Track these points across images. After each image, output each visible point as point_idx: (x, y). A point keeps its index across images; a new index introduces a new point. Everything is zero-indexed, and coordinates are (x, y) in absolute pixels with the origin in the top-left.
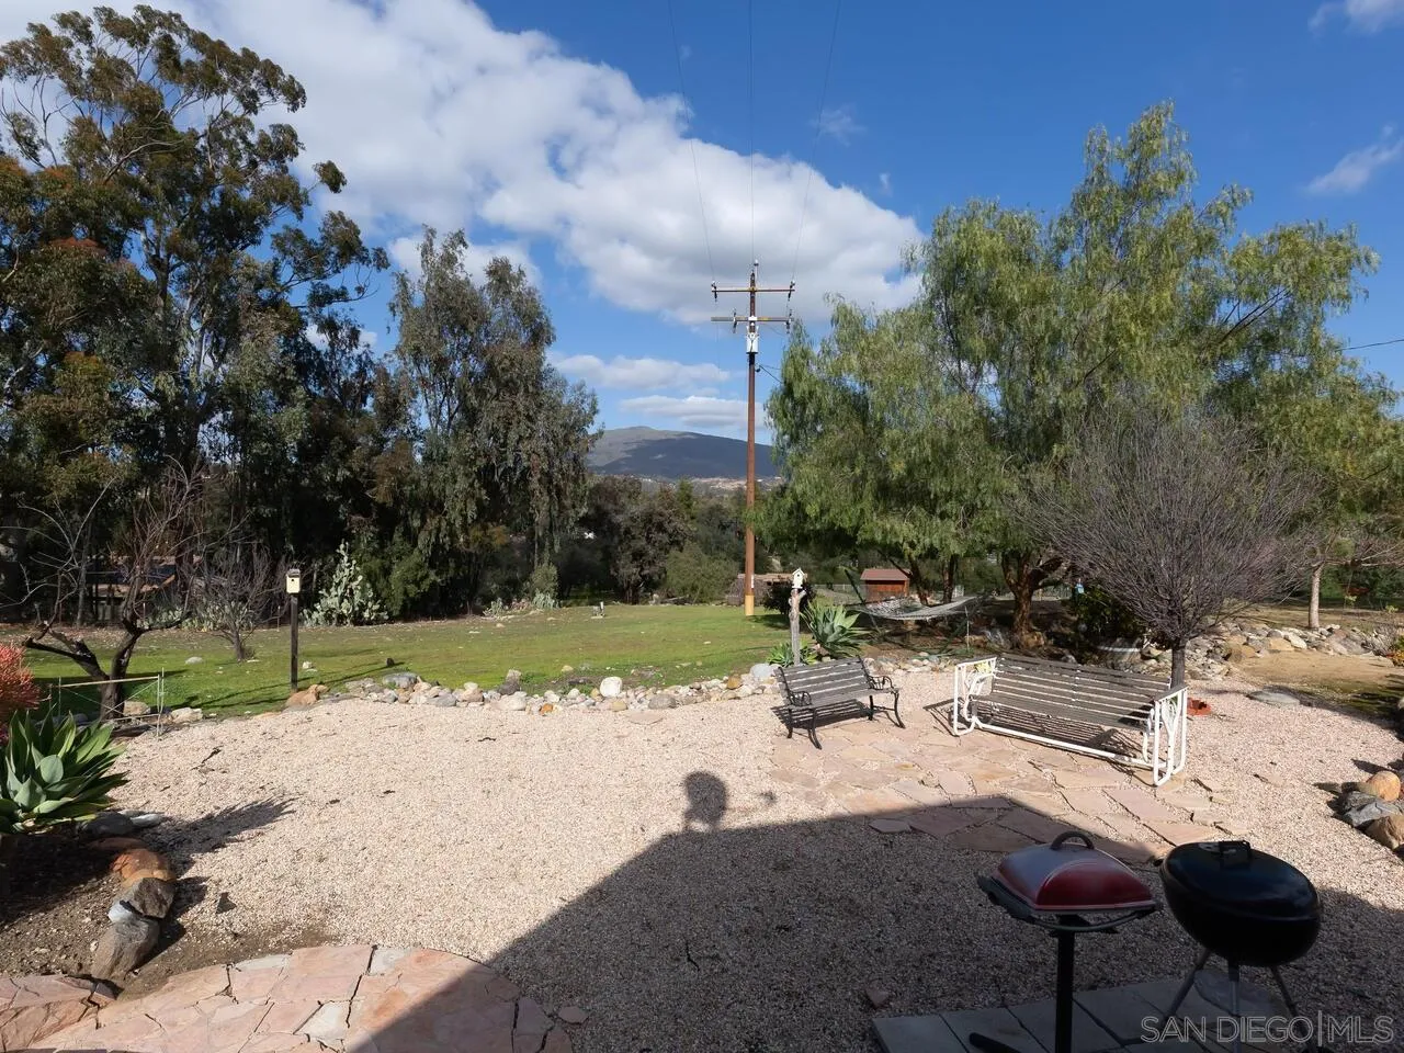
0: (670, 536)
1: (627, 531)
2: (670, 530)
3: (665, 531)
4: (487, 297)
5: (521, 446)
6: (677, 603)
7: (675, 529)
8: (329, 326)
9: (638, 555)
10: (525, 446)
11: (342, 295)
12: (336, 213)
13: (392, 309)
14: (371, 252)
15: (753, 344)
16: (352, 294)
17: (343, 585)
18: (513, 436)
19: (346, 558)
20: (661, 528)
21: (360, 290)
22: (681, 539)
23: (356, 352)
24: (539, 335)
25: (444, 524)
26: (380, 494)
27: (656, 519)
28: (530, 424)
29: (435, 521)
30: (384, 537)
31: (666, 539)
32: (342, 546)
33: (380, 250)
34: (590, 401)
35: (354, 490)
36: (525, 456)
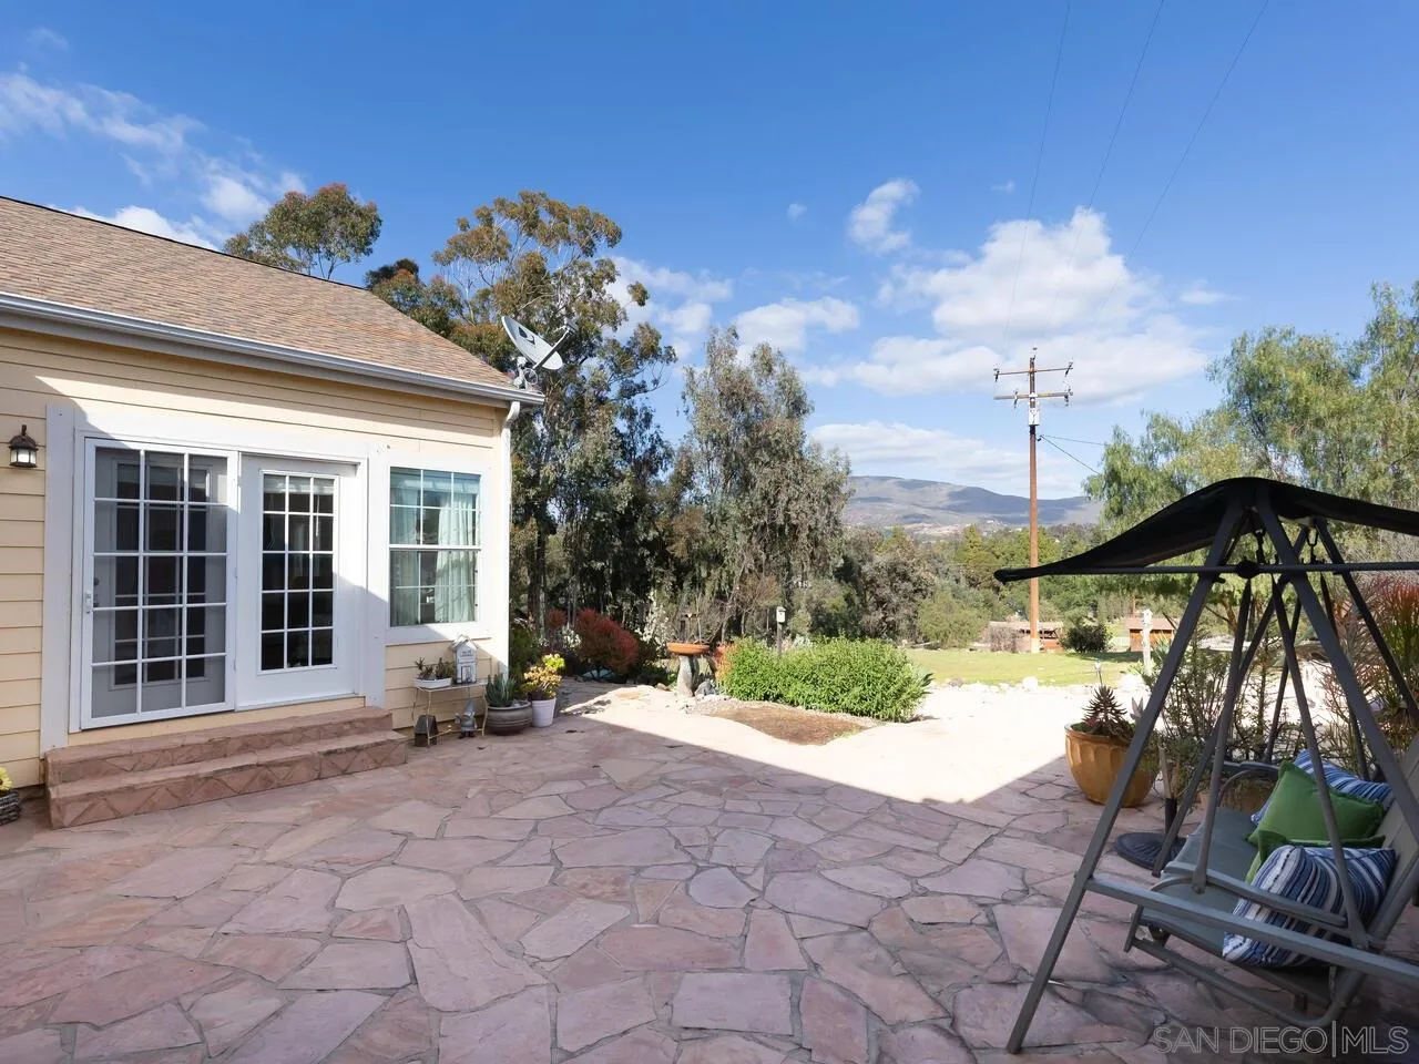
0: (914, 585)
1: (872, 581)
2: (915, 579)
3: (909, 580)
4: (753, 376)
5: (790, 507)
6: (930, 648)
7: (919, 578)
8: (630, 414)
9: (880, 603)
10: (794, 506)
11: (642, 388)
12: (643, 324)
13: (684, 398)
14: (663, 350)
15: (1033, 417)
16: (650, 386)
17: (654, 626)
18: (783, 497)
19: (655, 604)
20: (905, 577)
21: (656, 382)
22: (924, 587)
23: (648, 433)
24: (797, 407)
25: (724, 575)
26: (678, 549)
27: (901, 569)
28: (798, 487)
29: (717, 573)
30: (677, 586)
31: (911, 588)
32: (652, 593)
33: (670, 347)
34: (843, 462)
35: (659, 548)
36: (794, 515)
